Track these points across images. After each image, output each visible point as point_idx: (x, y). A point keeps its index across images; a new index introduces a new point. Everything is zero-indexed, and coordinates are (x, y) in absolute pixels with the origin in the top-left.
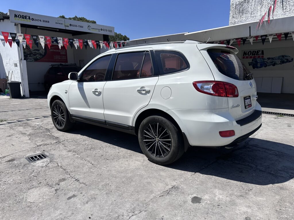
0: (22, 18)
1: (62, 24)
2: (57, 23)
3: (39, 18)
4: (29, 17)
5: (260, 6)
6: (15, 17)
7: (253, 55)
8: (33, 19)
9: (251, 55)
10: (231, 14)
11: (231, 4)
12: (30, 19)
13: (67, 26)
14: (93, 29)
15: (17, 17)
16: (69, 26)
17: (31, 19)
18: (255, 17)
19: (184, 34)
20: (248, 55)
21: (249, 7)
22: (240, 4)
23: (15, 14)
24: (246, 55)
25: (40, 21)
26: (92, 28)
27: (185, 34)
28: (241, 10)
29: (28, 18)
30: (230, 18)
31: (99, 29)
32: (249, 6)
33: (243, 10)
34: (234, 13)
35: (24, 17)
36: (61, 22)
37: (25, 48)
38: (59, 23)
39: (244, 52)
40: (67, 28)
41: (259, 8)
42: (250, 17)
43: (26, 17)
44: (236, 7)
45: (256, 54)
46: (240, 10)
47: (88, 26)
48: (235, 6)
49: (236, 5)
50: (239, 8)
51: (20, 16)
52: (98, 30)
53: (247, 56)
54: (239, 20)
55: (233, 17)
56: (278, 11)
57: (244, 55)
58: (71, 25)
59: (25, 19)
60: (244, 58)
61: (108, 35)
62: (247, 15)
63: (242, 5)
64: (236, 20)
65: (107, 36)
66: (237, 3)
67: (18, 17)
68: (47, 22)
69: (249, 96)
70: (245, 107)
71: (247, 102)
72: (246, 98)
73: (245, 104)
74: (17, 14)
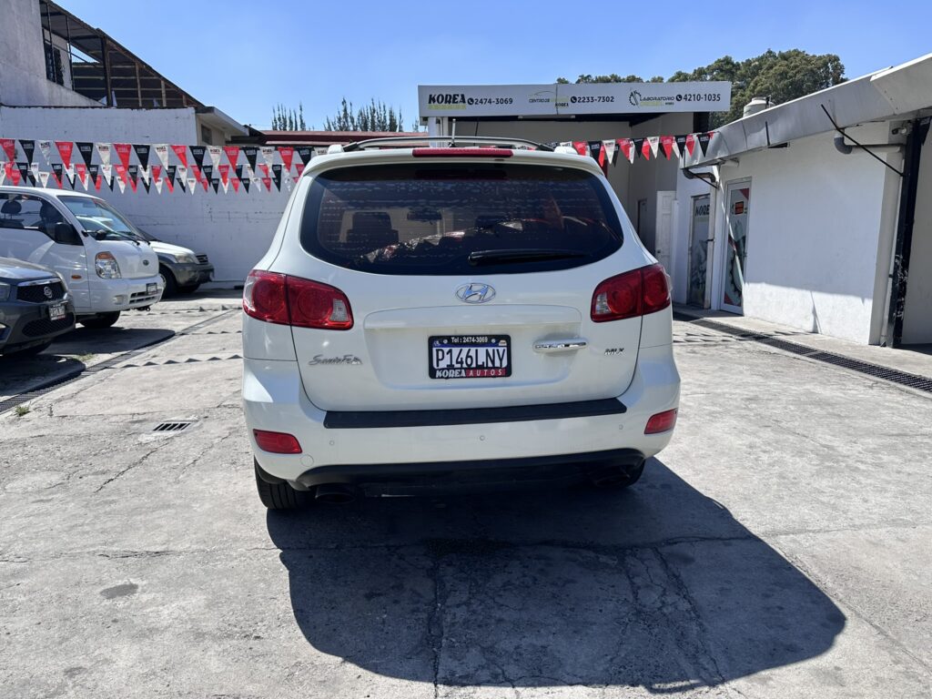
0: (446, 102)
1: (548, 100)
2: (533, 101)
3: (487, 94)
4: (463, 96)
6: (430, 102)
8: (472, 100)
12: (464, 102)
13: (563, 105)
14: (649, 99)
15: (434, 102)
16: (570, 102)
17: (466, 100)
23: (431, 96)
25: (490, 102)
26: (645, 99)
27: (872, 79)
29: (459, 98)
31: (669, 99)
35: (450, 99)
36: (544, 97)
38: (541, 101)
40: (563, 111)
43: (455, 99)
47: (632, 95)
51: (440, 100)
52: (668, 101)
58: (574, 99)
59: (454, 102)
61: (708, 113)
65: (705, 115)
67: (436, 102)
68: (506, 101)
69: (490, 337)
70: (432, 373)
71: (468, 356)
72: (456, 341)
73: (438, 360)
74: (435, 94)
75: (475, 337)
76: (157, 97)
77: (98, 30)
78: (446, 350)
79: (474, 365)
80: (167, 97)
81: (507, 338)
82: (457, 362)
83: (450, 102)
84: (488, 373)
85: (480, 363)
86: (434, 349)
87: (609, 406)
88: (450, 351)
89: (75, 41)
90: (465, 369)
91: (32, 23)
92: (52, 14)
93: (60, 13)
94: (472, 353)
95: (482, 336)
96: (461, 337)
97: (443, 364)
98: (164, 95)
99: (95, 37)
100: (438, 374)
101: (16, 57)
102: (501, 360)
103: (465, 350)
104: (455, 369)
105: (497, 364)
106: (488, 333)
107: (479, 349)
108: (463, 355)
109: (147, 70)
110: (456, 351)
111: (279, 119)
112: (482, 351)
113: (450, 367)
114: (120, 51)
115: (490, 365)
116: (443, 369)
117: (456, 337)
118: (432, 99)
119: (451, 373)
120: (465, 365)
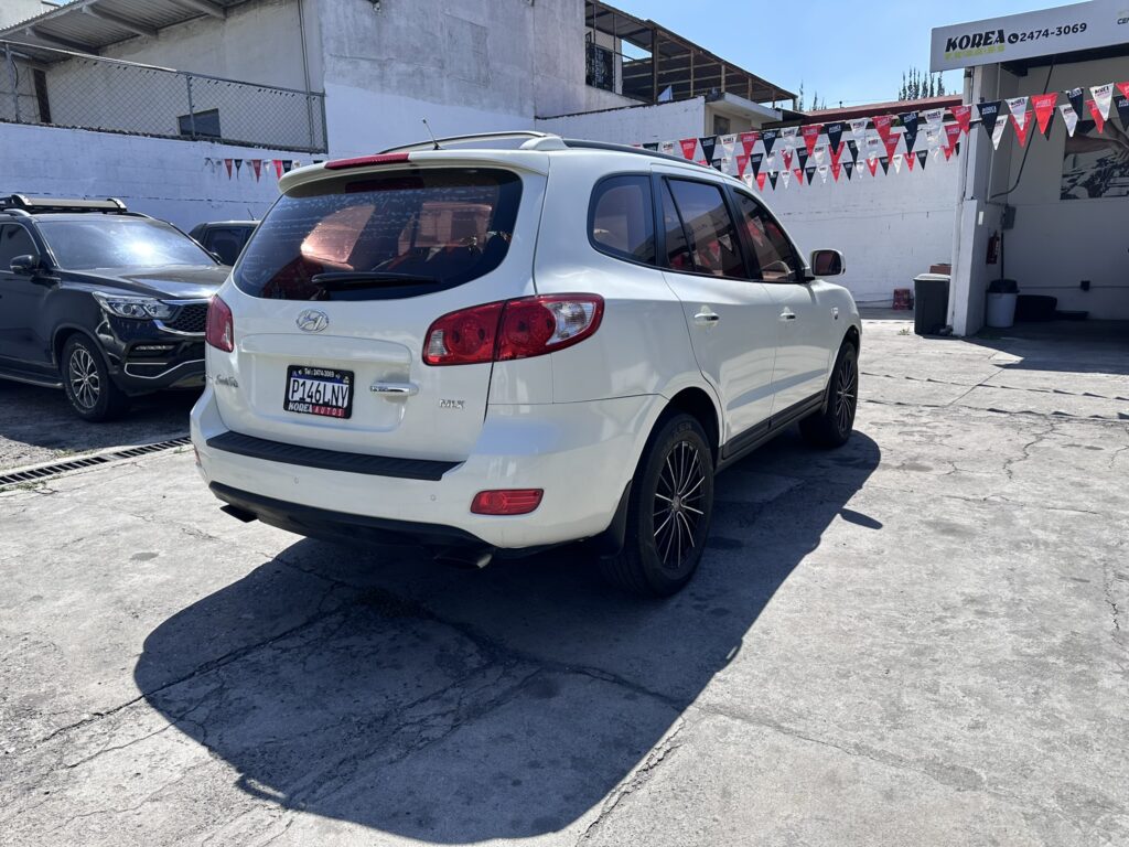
3: (1037, 26)
4: (1001, 33)
6: (948, 50)
8: (1016, 36)
12: (1002, 41)
15: (955, 48)
17: (1006, 40)
23: (950, 40)
25: (1046, 33)
29: (995, 37)
35: (980, 40)
37: (1071, 134)
43: (987, 37)
51: (965, 43)
59: (985, 44)
67: (958, 48)
68: (1075, 29)
69: (336, 372)
70: (287, 402)
71: (318, 391)
72: (308, 372)
73: (294, 391)
74: (956, 37)
75: (324, 369)
76: (716, 86)
77: (649, 21)
78: (301, 381)
79: (321, 402)
80: (726, 84)
81: (351, 375)
82: (309, 396)
83: (979, 44)
84: (331, 411)
85: (326, 400)
86: (292, 379)
87: (431, 469)
88: (304, 384)
89: (630, 37)
90: (313, 404)
91: (576, 29)
92: (598, 15)
93: (608, 11)
94: (321, 389)
95: (329, 370)
96: (312, 369)
97: (297, 397)
98: (723, 82)
99: (646, 30)
100: (291, 406)
101: (556, 67)
102: (343, 398)
103: (316, 383)
104: (305, 403)
105: (340, 404)
106: (336, 367)
107: (327, 384)
108: (314, 389)
109: (705, 56)
110: (308, 382)
111: (910, 87)
112: (329, 385)
113: (302, 400)
114: (674, 40)
115: (334, 403)
116: (295, 402)
117: (309, 368)
118: (951, 45)
119: (302, 407)
120: (314, 401)
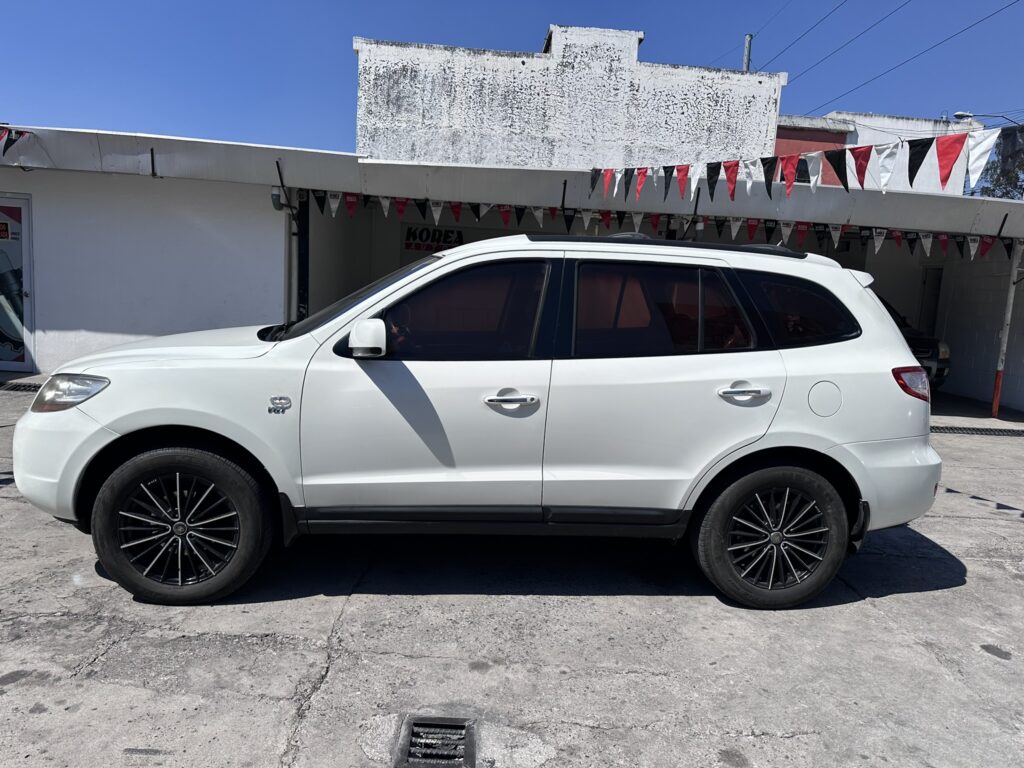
5: (448, 100)
7: (435, 243)
9: (429, 242)
10: (363, 101)
11: (361, 67)
18: (433, 130)
19: (357, 157)
20: (421, 239)
21: (415, 93)
22: (390, 78)
24: (415, 238)
27: (360, 161)
28: (393, 96)
30: (361, 112)
32: (418, 91)
33: (398, 98)
34: (373, 101)
39: (410, 229)
41: (445, 104)
42: (419, 125)
44: (379, 82)
45: (442, 239)
46: (389, 95)
48: (373, 77)
49: (378, 77)
50: (385, 87)
53: (418, 241)
54: (387, 125)
55: (370, 112)
56: (495, 127)
57: (408, 239)
60: (408, 246)
62: (412, 117)
63: (397, 83)
64: (380, 125)
66: (381, 72)
